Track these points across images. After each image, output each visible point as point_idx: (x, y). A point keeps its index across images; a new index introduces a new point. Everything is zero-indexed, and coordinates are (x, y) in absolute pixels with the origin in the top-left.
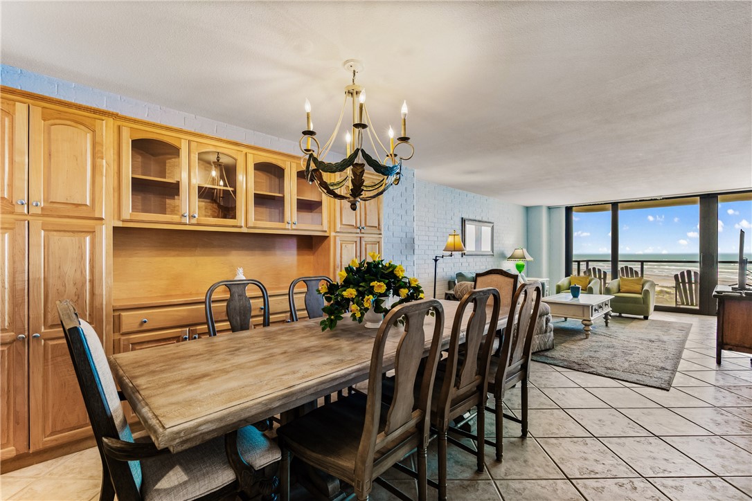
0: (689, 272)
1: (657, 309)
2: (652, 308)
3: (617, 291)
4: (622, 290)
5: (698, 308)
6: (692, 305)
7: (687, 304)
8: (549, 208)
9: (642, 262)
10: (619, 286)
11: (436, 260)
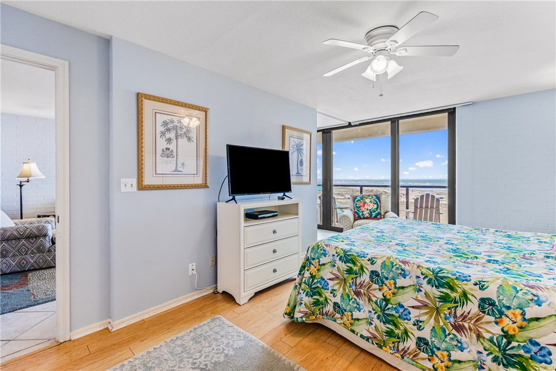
11: (21, 186)
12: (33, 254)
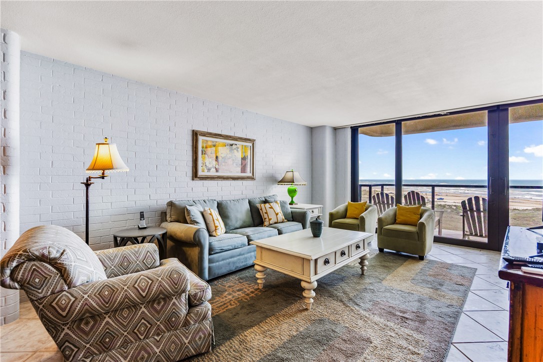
0: (477, 198)
1: (438, 240)
2: (429, 240)
3: (393, 221)
4: (398, 220)
5: (486, 240)
6: (481, 236)
7: (476, 235)
8: (335, 129)
9: (433, 186)
10: (395, 215)
11: (87, 185)
12: (158, 335)
